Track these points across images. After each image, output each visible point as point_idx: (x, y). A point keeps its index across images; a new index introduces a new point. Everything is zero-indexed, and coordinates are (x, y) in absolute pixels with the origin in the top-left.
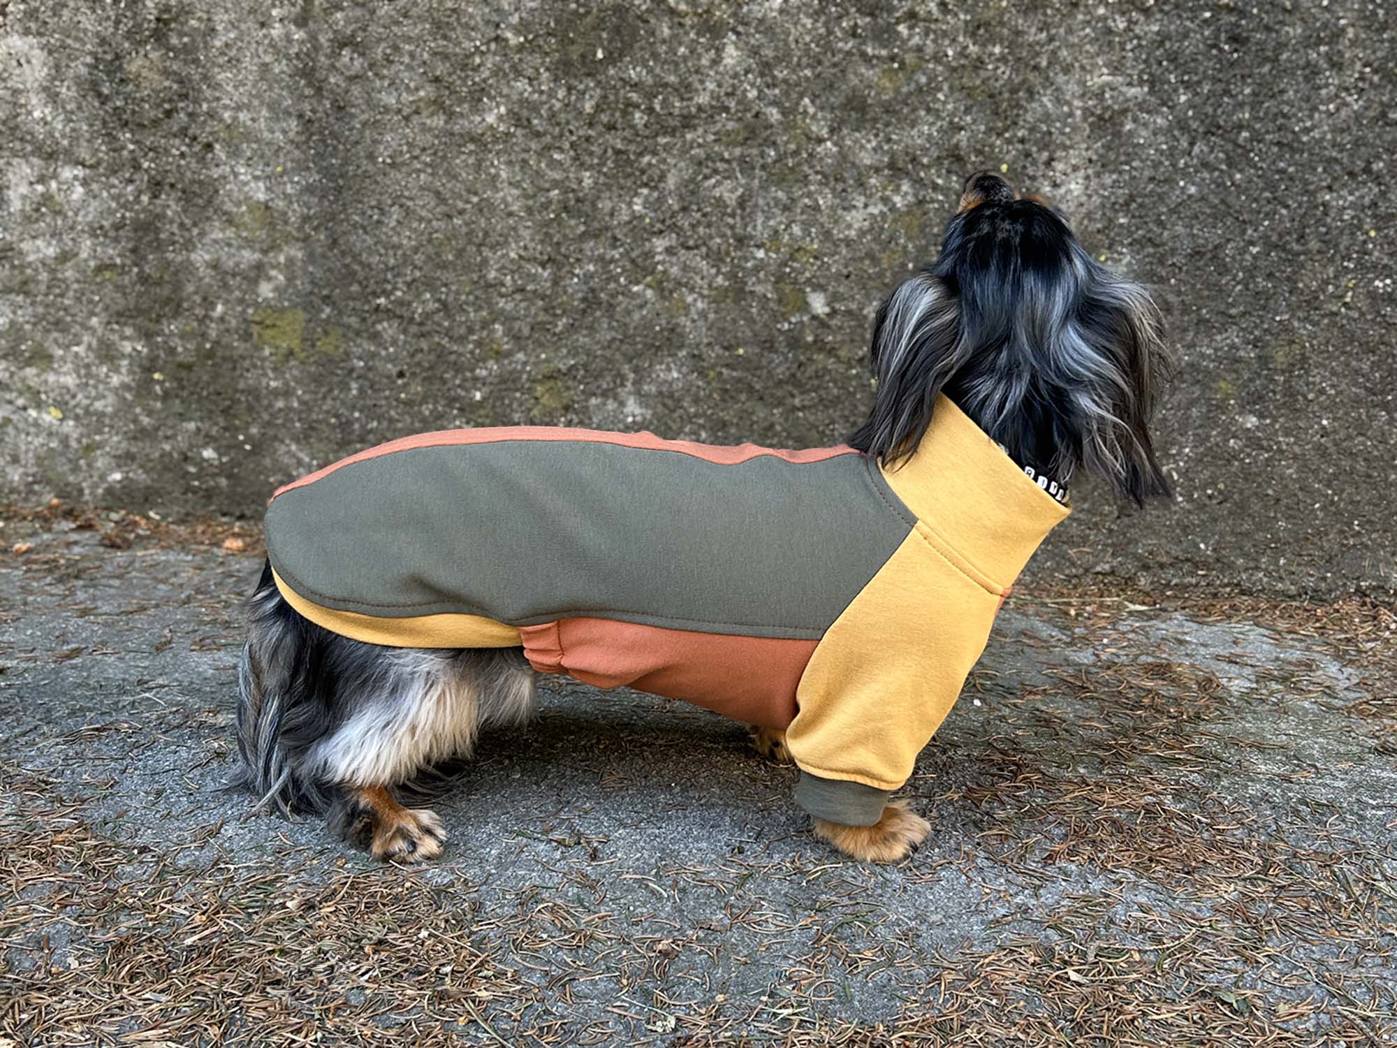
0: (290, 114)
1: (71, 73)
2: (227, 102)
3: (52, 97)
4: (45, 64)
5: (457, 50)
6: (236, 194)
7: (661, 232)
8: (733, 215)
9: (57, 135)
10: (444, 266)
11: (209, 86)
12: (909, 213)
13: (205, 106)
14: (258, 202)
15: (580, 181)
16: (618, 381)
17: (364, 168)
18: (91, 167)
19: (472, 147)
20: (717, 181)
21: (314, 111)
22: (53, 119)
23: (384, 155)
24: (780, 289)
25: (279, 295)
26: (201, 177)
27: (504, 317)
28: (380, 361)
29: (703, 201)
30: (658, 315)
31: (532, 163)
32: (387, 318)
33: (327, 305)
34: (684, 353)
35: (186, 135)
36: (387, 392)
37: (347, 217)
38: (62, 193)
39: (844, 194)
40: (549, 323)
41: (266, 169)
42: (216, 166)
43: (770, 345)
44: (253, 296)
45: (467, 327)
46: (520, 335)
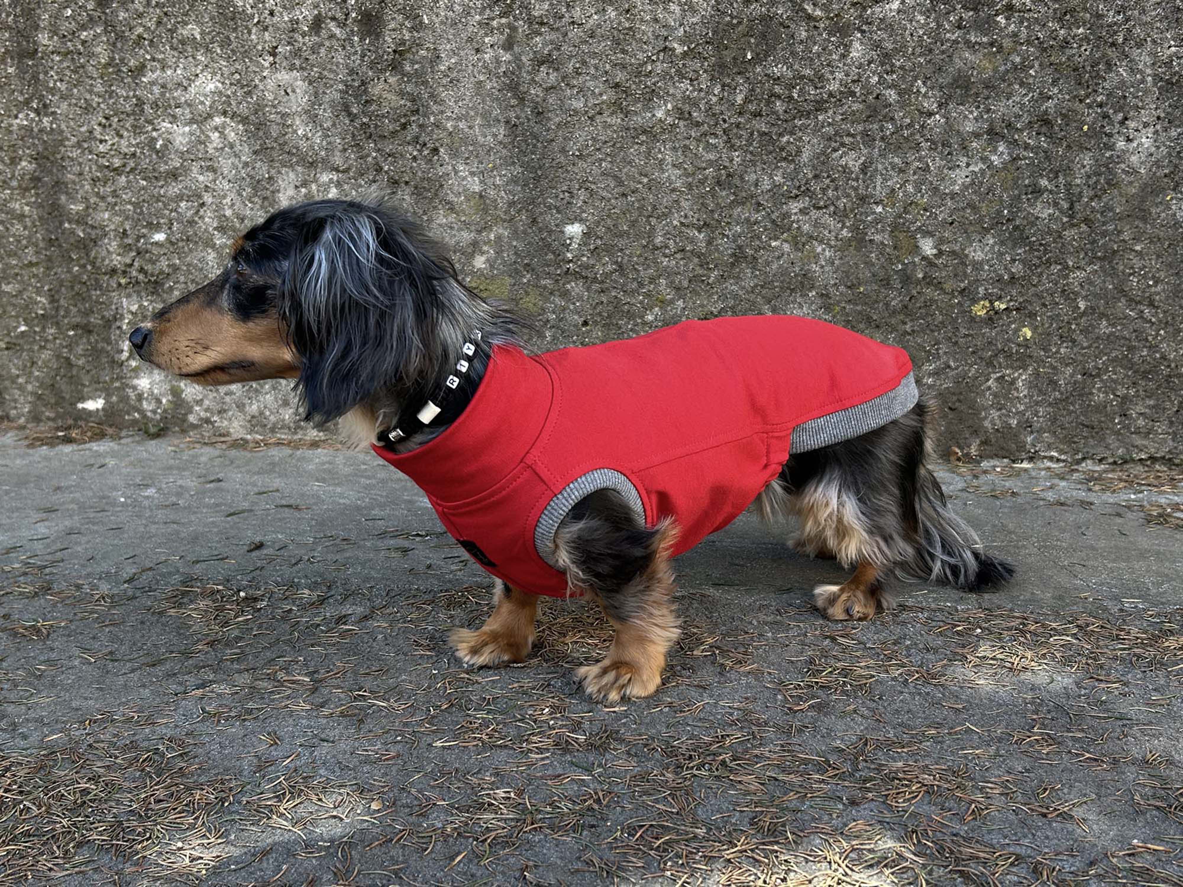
0: (499, 121)
1: (327, 98)
2: (449, 114)
3: (313, 118)
4: (306, 92)
5: (633, 61)
6: (456, 188)
7: (797, 196)
8: (857, 180)
9: (316, 148)
10: (620, 235)
11: (435, 102)
12: (1005, 168)
13: (432, 119)
14: (474, 193)
15: (732, 161)
17: (558, 160)
18: (343, 172)
19: (644, 138)
20: (844, 152)
21: (518, 117)
22: (313, 135)
23: (573, 149)
24: (896, 237)
25: (491, 265)
26: (430, 175)
27: (668, 273)
28: (569, 313)
29: (832, 169)
30: (792, 264)
31: (692, 148)
32: (574, 279)
33: (527, 271)
34: (814, 293)
35: (417, 142)
36: (575, 338)
37: (544, 201)
38: (320, 194)
39: (949, 156)
40: (704, 276)
41: (480, 166)
42: (440, 166)
43: (886, 283)
44: (471, 268)
45: (638, 282)
46: (680, 286)
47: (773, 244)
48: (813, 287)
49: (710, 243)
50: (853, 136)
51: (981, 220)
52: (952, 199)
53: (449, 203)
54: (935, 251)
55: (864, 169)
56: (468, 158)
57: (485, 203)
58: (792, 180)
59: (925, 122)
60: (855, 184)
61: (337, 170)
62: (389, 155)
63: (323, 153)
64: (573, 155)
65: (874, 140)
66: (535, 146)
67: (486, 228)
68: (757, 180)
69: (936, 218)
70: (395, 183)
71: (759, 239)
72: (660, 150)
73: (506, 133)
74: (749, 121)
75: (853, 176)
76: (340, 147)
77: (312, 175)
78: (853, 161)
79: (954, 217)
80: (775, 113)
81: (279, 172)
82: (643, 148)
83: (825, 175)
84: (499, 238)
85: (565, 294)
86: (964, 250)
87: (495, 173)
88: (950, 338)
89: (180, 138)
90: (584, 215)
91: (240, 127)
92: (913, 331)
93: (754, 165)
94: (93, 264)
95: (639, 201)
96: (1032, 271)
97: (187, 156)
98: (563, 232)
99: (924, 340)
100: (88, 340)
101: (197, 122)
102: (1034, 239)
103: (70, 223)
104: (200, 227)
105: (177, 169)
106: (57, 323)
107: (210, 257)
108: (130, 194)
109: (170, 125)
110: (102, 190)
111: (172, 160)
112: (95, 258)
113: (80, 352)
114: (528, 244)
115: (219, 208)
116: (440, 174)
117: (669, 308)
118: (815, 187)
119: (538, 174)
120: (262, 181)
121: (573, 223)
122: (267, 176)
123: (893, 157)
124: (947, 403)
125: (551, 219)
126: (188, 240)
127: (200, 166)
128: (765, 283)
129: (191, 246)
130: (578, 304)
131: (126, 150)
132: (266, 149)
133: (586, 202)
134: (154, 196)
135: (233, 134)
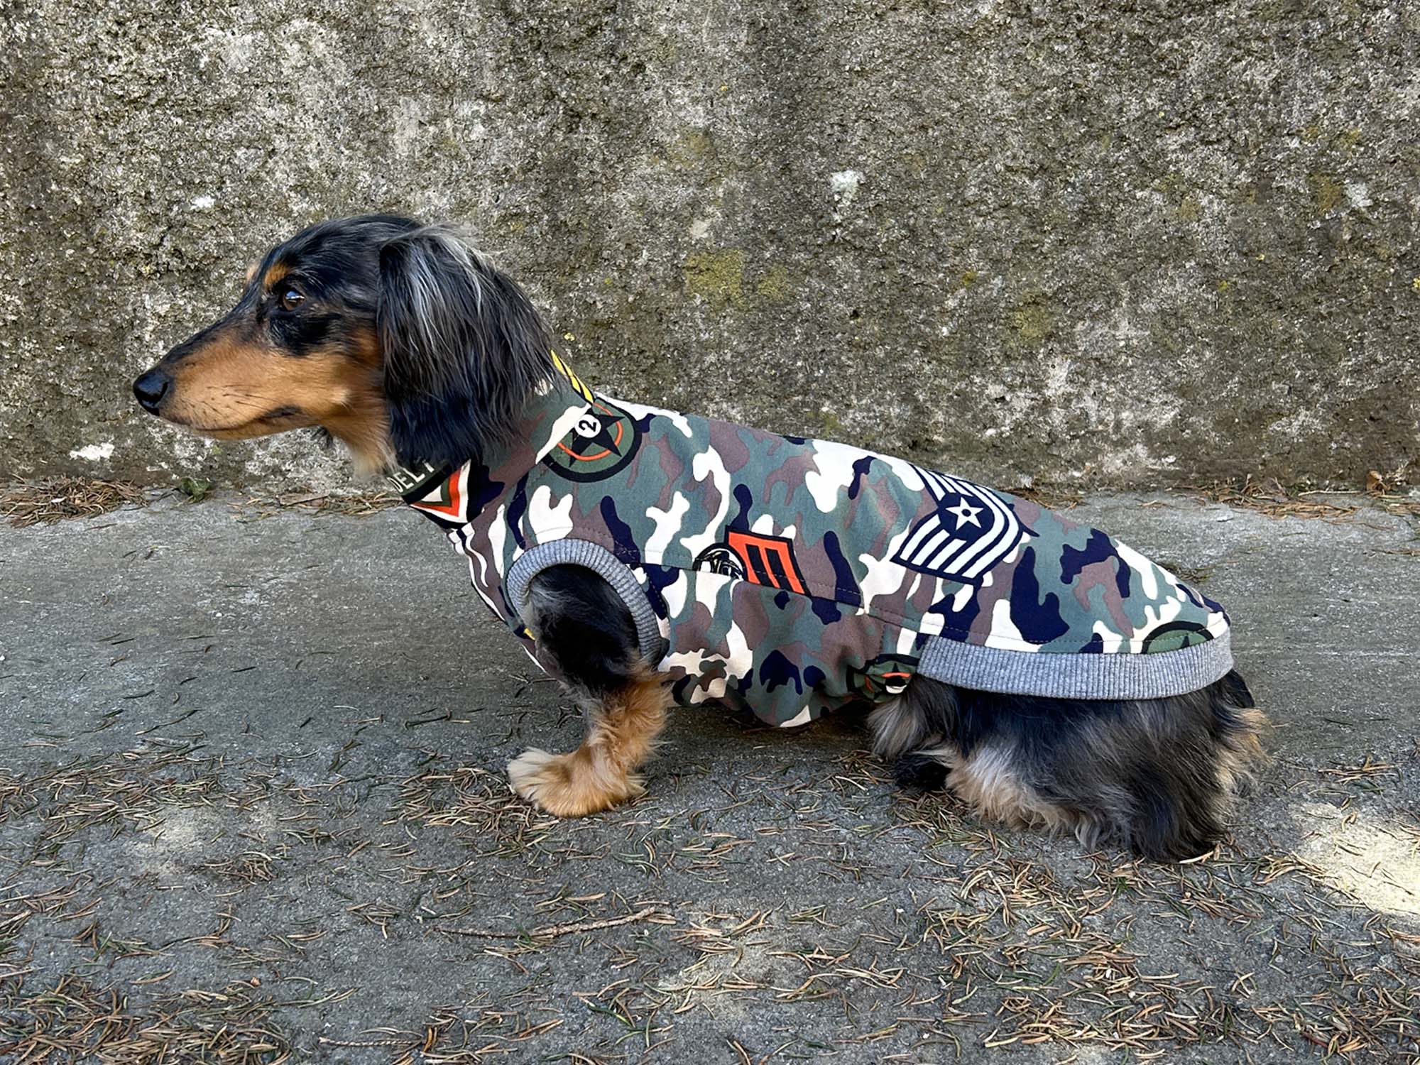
0: (739, 22)
2: (663, 12)
3: (449, 20)
6: (668, 122)
7: (1178, 126)
8: (1265, 102)
9: (454, 65)
10: (915, 186)
13: (637, 19)
14: (695, 128)
15: (1086, 76)
16: (1113, 302)
17: (827, 79)
18: (497, 101)
19: (958, 45)
20: (1249, 63)
21: (768, 16)
22: (449, 46)
24: (1315, 182)
25: (716, 233)
26: (630, 104)
27: (982, 239)
28: (831, 301)
29: (1232, 88)
30: (1164, 222)
31: (1029, 58)
32: (842, 251)
33: (772, 242)
34: (1193, 263)
35: (613, 55)
36: (839, 335)
37: (802, 138)
38: (458, 134)
39: (1398, 68)
40: (1036, 242)
41: (707, 88)
42: (646, 89)
43: (1298, 247)
44: (687, 239)
45: (938, 254)
46: (999, 257)
47: (1139, 194)
48: (1192, 255)
49: (1046, 195)
50: (1264, 40)
52: (1397, 127)
53: (657, 144)
54: (1369, 202)
55: (1275, 88)
56: (690, 78)
57: (712, 144)
58: (1173, 103)
59: (1368, 19)
60: (1261, 107)
61: (487, 99)
62: (568, 76)
63: (465, 73)
64: (851, 70)
65: (1294, 45)
66: (792, 58)
67: (714, 180)
68: (1122, 103)
69: (1372, 156)
70: (574, 118)
71: (1119, 187)
72: (980, 61)
73: (750, 40)
74: (1115, 19)
75: (1261, 96)
76: (492, 64)
77: (447, 107)
78: (1261, 76)
79: (1397, 154)
80: (1156, 7)
81: (395, 103)
83: (1222, 96)
84: (731, 194)
85: (827, 273)
86: (1408, 200)
87: (729, 98)
88: (1381, 322)
89: (237, 52)
90: (861, 158)
91: (334, 34)
92: (1330, 314)
93: (1119, 82)
94: (97, 245)
95: (945, 136)
97: (249, 80)
98: (828, 184)
99: (1344, 326)
100: (89, 356)
101: (265, 28)
103: (58, 183)
104: (268, 186)
105: (233, 100)
106: (39, 333)
107: (283, 231)
108: (156, 138)
109: (220, 32)
110: (110, 133)
111: (225, 86)
112: (102, 236)
113: (76, 376)
114: (775, 202)
115: (299, 156)
116: (646, 101)
117: (981, 289)
118: (1206, 113)
119: (795, 100)
120: (368, 116)
121: (844, 170)
122: (376, 108)
123: (1319, 70)
124: (1369, 411)
125: (811, 165)
126: (249, 206)
127: (270, 95)
128: (1124, 251)
129: (253, 215)
130: (845, 287)
131: (151, 72)
132: (375, 68)
133: (865, 140)
134: (195, 141)
135: (322, 46)
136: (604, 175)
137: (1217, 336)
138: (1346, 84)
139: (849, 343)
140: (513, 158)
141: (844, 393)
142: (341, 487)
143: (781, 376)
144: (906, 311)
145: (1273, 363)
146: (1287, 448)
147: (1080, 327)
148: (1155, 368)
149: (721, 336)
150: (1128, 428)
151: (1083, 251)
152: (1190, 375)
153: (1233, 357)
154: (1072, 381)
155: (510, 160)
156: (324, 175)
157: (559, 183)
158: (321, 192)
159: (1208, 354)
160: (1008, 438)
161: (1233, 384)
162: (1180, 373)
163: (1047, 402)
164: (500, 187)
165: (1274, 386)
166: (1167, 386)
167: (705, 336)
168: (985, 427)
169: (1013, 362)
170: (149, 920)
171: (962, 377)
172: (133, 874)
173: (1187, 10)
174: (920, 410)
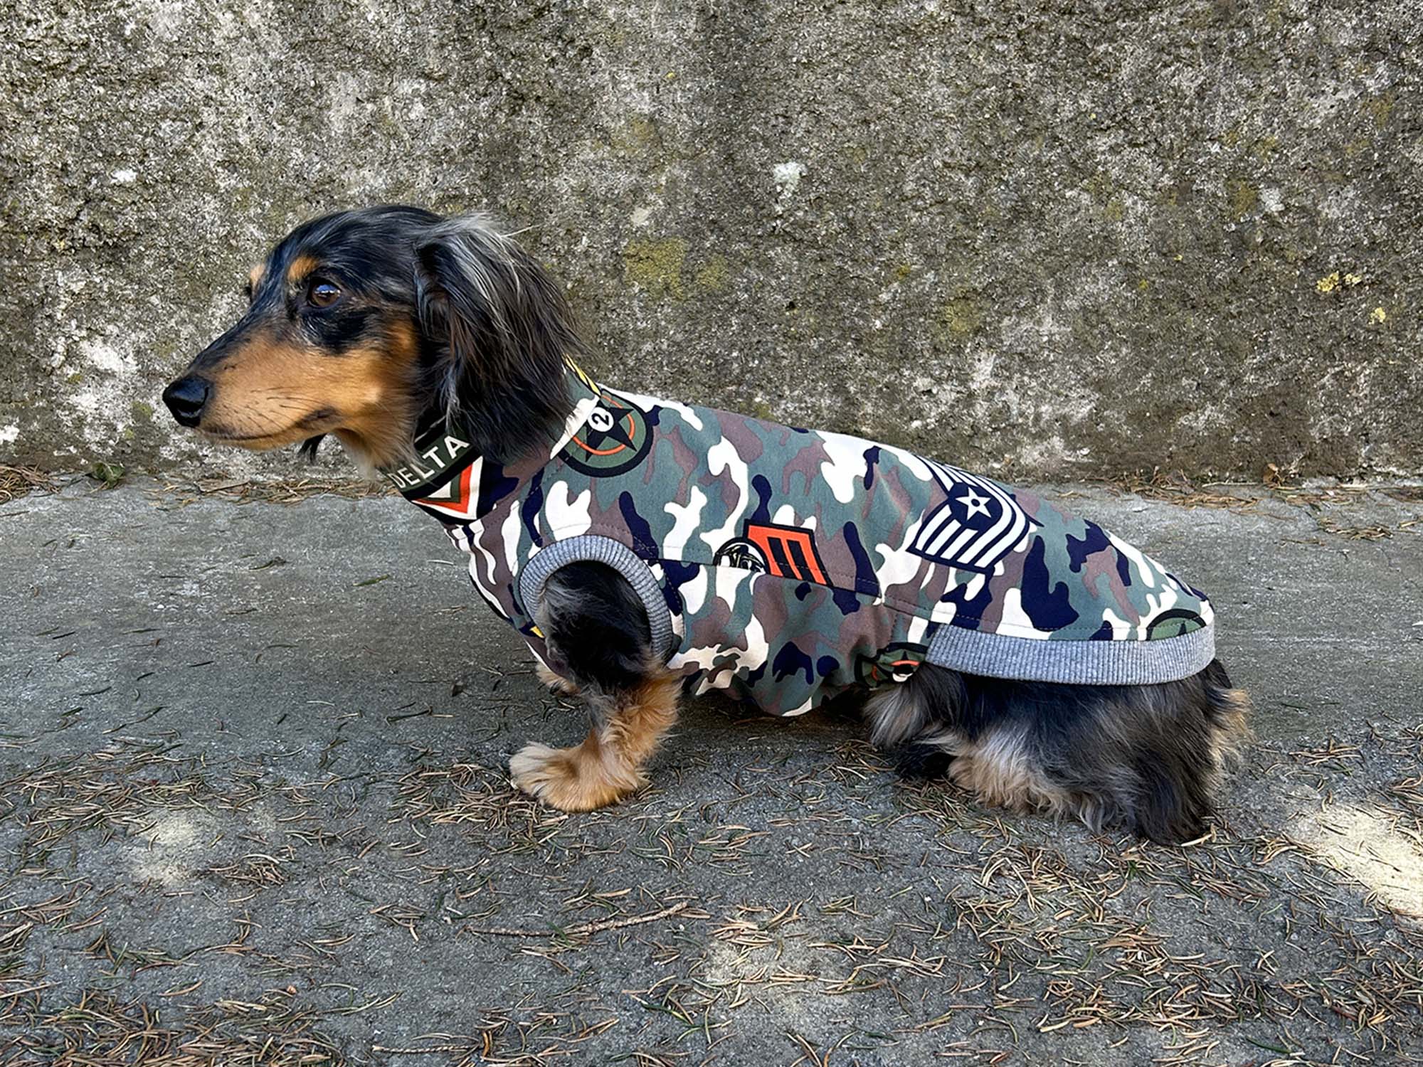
6: (613, 107)
7: (1109, 128)
9: (395, 42)
10: (855, 179)
12: (1381, 97)
14: (640, 114)
15: (1024, 76)
16: (1039, 299)
17: (774, 70)
18: (439, 80)
20: (1177, 69)
23: (798, 53)
25: (657, 223)
26: (575, 88)
27: (918, 234)
28: (769, 292)
29: (1161, 92)
30: (1090, 221)
31: (971, 56)
32: (781, 243)
33: (712, 231)
34: (1115, 262)
35: (560, 37)
36: (775, 327)
37: (747, 128)
38: (397, 112)
39: (1313, 79)
40: (969, 238)
41: (654, 75)
42: (592, 73)
43: (1213, 249)
44: (628, 226)
45: (874, 247)
46: (933, 252)
47: (1068, 194)
48: (1116, 254)
49: (981, 192)
50: (1193, 47)
51: (1342, 167)
52: (1309, 136)
53: (603, 129)
54: (1281, 207)
55: (1200, 94)
56: (636, 64)
57: (656, 131)
58: (1105, 105)
59: (1289, 30)
60: (1187, 113)
61: (428, 77)
62: (514, 56)
63: (406, 50)
64: (798, 62)
65: (1220, 53)
67: (657, 167)
68: (1057, 104)
69: (1286, 162)
70: (518, 99)
71: (1050, 186)
72: (924, 58)
73: (699, 27)
75: (1187, 102)
76: (435, 41)
77: (387, 84)
78: (1187, 81)
79: (1309, 161)
80: (1094, 11)
81: (332, 78)
82: (900, 55)
83: (1150, 99)
84: (673, 182)
85: (765, 264)
86: (1316, 205)
87: (675, 86)
88: (1285, 322)
89: (166, 20)
90: (804, 150)
91: (270, 5)
92: (1240, 313)
93: (1055, 84)
95: (885, 130)
96: (1396, 233)
97: (177, 49)
98: (770, 175)
99: (1252, 326)
102: (1406, 192)
104: (195, 161)
105: (160, 69)
107: (208, 208)
108: (76, 107)
110: (25, 100)
111: (152, 55)
112: (14, 209)
114: (717, 192)
115: (228, 131)
116: (592, 86)
117: (914, 283)
118: (1136, 116)
119: (742, 90)
120: (303, 90)
121: (786, 162)
122: (312, 83)
123: (1241, 78)
124: (1269, 406)
125: (754, 155)
126: (173, 181)
127: (199, 65)
128: (1051, 248)
129: (177, 190)
130: (783, 278)
131: (73, 38)
132: (313, 41)
133: (808, 132)
134: (118, 111)
135: (257, 16)
136: (547, 159)
137: (1134, 333)
138: (1266, 92)
139: (784, 335)
140: (454, 139)
141: (777, 384)
142: (261, 474)
143: (717, 365)
144: (842, 303)
145: (1184, 360)
146: (1193, 442)
147: (1006, 322)
148: (1075, 363)
149: (658, 325)
150: (1047, 421)
151: (1013, 248)
152: (1106, 371)
153: (1148, 353)
154: (996, 375)
155: (450, 141)
156: (254, 150)
157: (501, 165)
158: (250, 169)
159: (1124, 350)
160: (933, 429)
161: (1146, 380)
162: (1098, 368)
163: (971, 395)
164: (439, 168)
165: (1184, 382)
166: (1086, 381)
167: (641, 325)
168: (912, 419)
169: (941, 356)
170: (163, 928)
171: (892, 370)
172: (135, 880)
173: (1122, 15)
174: (850, 401)
